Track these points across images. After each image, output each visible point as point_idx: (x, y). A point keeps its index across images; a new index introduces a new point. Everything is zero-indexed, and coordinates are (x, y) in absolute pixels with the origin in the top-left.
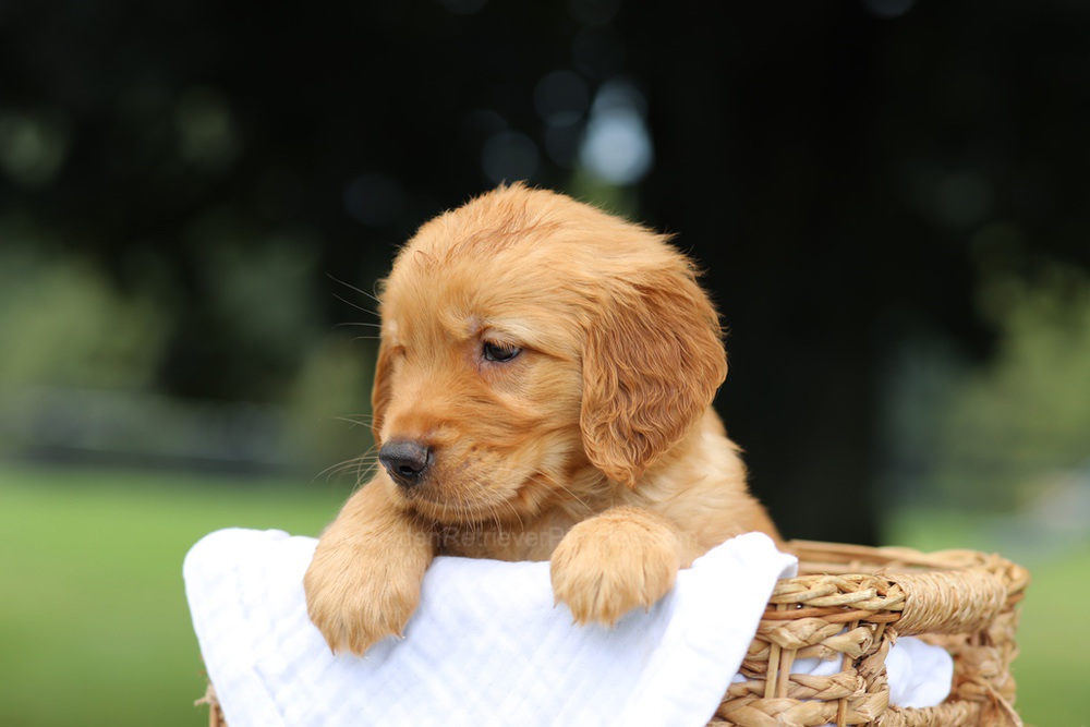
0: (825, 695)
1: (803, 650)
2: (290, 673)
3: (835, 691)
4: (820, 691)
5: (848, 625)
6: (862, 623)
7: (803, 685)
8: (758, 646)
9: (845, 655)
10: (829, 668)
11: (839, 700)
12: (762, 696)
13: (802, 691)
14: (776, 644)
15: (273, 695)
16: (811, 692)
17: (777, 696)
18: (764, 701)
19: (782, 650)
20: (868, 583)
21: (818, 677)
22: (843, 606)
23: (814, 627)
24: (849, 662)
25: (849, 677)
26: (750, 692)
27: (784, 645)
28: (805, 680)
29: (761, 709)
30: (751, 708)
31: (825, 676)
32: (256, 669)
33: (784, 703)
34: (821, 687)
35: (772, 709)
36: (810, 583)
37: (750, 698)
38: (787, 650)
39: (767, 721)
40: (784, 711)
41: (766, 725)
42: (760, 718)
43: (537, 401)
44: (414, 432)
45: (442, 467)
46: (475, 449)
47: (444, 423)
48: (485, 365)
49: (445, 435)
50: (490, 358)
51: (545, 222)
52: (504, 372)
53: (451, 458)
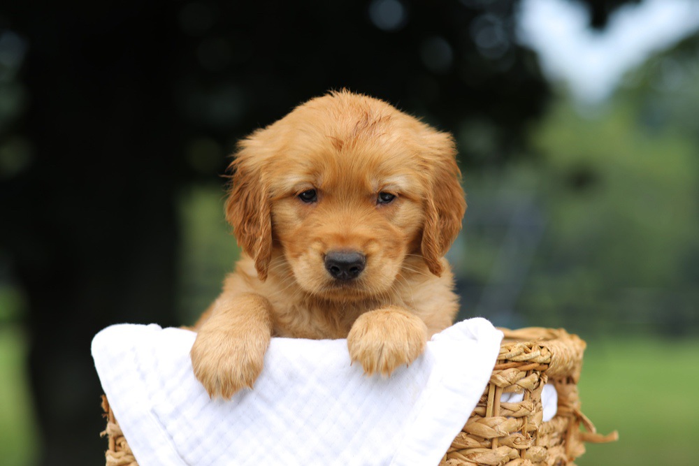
0: (516, 414)
1: (508, 389)
2: (177, 413)
3: (522, 412)
4: (514, 412)
6: (534, 370)
7: (505, 409)
9: (527, 390)
10: (518, 398)
11: (523, 417)
12: (484, 416)
13: (505, 412)
14: (494, 384)
15: (165, 427)
16: (510, 412)
17: (494, 415)
18: (487, 419)
19: (496, 388)
21: (513, 403)
23: (514, 373)
24: (528, 394)
25: (528, 403)
26: (478, 414)
27: (498, 385)
28: (506, 406)
29: (485, 423)
30: (479, 424)
31: (517, 403)
32: (153, 411)
33: (498, 419)
34: (515, 409)
35: (491, 423)
37: (477, 418)
38: (499, 388)
39: (489, 431)
40: (499, 424)
41: (488, 433)
42: (485, 429)
43: (403, 227)
44: (357, 246)
45: (371, 268)
46: (384, 256)
47: (370, 241)
48: (379, 206)
49: (374, 248)
50: (381, 200)
51: (384, 115)
52: (388, 210)
53: (375, 262)
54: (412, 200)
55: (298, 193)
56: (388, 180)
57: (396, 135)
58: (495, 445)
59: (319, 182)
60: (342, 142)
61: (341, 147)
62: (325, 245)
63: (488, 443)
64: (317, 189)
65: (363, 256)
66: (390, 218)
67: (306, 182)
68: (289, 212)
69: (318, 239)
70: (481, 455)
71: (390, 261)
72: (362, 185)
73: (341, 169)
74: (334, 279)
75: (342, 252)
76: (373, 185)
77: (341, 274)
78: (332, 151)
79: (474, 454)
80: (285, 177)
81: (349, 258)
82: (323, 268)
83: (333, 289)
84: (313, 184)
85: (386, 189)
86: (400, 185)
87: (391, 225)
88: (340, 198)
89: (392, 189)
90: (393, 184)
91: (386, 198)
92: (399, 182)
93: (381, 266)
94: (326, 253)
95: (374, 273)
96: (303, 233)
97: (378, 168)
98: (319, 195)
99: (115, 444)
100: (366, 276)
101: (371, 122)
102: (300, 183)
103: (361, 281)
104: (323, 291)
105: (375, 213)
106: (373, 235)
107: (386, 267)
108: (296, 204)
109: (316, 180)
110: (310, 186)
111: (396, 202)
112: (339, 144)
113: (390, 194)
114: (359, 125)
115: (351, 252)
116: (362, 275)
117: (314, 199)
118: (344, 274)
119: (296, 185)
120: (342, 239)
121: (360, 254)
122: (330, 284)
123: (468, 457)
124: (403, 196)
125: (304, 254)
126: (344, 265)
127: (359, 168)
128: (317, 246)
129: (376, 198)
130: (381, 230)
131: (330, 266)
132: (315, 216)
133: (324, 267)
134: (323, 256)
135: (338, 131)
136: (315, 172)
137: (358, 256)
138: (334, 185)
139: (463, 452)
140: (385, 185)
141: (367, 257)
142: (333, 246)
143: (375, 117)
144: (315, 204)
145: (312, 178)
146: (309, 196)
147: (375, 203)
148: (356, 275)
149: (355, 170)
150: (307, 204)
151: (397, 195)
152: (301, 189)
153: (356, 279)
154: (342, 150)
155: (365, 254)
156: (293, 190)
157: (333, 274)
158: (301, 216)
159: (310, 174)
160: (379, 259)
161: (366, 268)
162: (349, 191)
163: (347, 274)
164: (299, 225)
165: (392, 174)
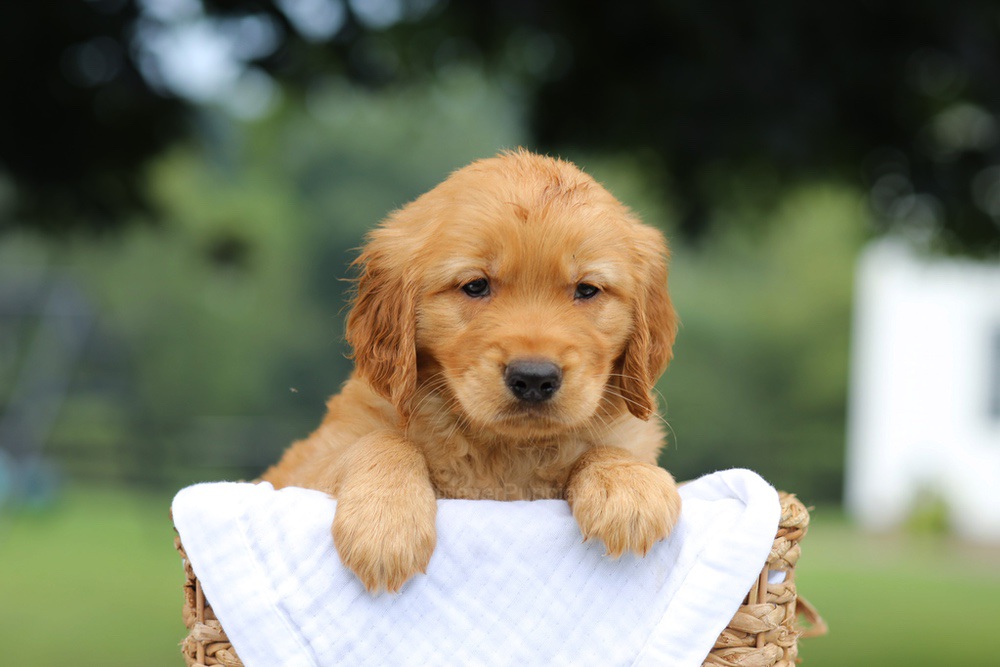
0: (780, 600)
15: (298, 628)
32: (281, 606)
41: (755, 626)
43: (608, 333)
44: (551, 355)
45: (570, 386)
46: (586, 373)
47: (570, 348)
48: (577, 301)
49: (573, 358)
50: (578, 295)
51: (580, 182)
53: (574, 379)
54: (621, 298)
55: (462, 284)
57: (599, 209)
58: (761, 642)
59: (493, 268)
60: (527, 212)
61: (526, 218)
62: (505, 353)
63: (751, 640)
64: (489, 278)
65: (558, 368)
66: (593, 320)
67: (474, 269)
68: (448, 312)
69: (496, 345)
70: (744, 656)
71: (593, 382)
72: (555, 271)
73: (526, 248)
74: (518, 401)
75: (531, 361)
77: (528, 393)
78: (515, 223)
79: (735, 656)
80: (445, 262)
82: (501, 386)
83: (515, 416)
84: (483, 271)
86: (607, 275)
87: (593, 329)
88: (525, 289)
89: (595, 281)
90: (598, 273)
91: (586, 291)
92: (605, 270)
93: (582, 386)
94: (507, 363)
95: (573, 394)
98: (493, 286)
99: (206, 655)
100: (563, 399)
101: (564, 189)
102: (466, 270)
103: (555, 405)
104: (501, 418)
105: (574, 310)
106: (573, 342)
108: (460, 300)
109: (489, 266)
110: (480, 275)
111: (600, 299)
112: (523, 214)
113: (592, 287)
114: (548, 191)
115: (542, 361)
116: (558, 395)
117: (484, 293)
119: (459, 273)
120: (529, 343)
121: (555, 365)
122: (511, 408)
123: (728, 660)
124: (609, 291)
125: (472, 367)
126: (534, 379)
127: (552, 246)
128: (494, 354)
129: (573, 291)
130: (582, 335)
131: (513, 380)
133: (503, 383)
134: (503, 367)
135: (521, 197)
136: (488, 253)
137: (553, 367)
138: (516, 272)
139: (720, 652)
140: (586, 274)
141: (565, 370)
142: (517, 353)
143: (568, 184)
144: (486, 299)
145: (482, 263)
146: (478, 288)
147: (571, 297)
148: (549, 395)
149: (546, 250)
150: (475, 300)
151: (601, 289)
152: (466, 278)
153: (549, 401)
154: (528, 221)
155: (561, 365)
156: (455, 280)
157: (517, 393)
158: (466, 317)
159: (480, 256)
160: (580, 375)
161: (563, 387)
162: (539, 280)
163: (537, 394)
164: (462, 329)
165: (596, 258)
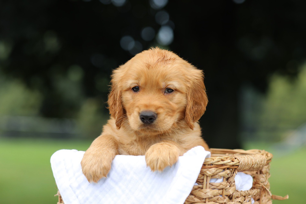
0: (219, 188)
1: (213, 176)
2: (79, 187)
3: (221, 187)
4: (217, 187)
5: (224, 169)
6: (228, 169)
7: (213, 185)
8: (201, 175)
9: (224, 177)
10: (220, 181)
11: (222, 189)
12: (202, 188)
13: (213, 187)
14: (206, 175)
15: (75, 193)
16: (215, 187)
17: (206, 188)
18: (203, 190)
19: (207, 176)
20: (229, 158)
21: (217, 183)
22: (223, 164)
23: (215, 170)
24: (225, 179)
25: (225, 183)
26: (199, 187)
27: (208, 175)
29: (202, 192)
30: (199, 192)
31: (219, 183)
32: (70, 186)
33: (208, 190)
34: (218, 186)
35: (205, 192)
36: (214, 159)
37: (199, 189)
38: (208, 176)
39: (204, 195)
40: (208, 192)
42: (202, 194)
43: (177, 104)
44: (153, 109)
45: (159, 119)
46: (166, 115)
47: (159, 107)
48: (165, 94)
49: (160, 111)
50: (167, 92)
52: (170, 96)
53: (162, 116)
54: (181, 93)
55: (132, 88)
56: (169, 83)
57: (176, 65)
58: (207, 201)
59: (140, 83)
60: (150, 65)
62: (140, 109)
63: (204, 200)
64: (139, 86)
65: (155, 114)
66: (171, 100)
67: (135, 83)
68: (128, 96)
69: (138, 107)
71: (169, 117)
72: (157, 84)
74: (143, 124)
75: (146, 111)
76: (163, 85)
77: (146, 121)
78: (145, 69)
80: (127, 81)
81: (149, 114)
82: (139, 119)
83: (143, 128)
84: (137, 84)
85: (169, 87)
86: (176, 85)
87: (171, 103)
88: (148, 90)
89: (172, 87)
90: (172, 85)
91: (169, 91)
92: (175, 84)
93: (164, 119)
94: (140, 112)
96: (133, 105)
97: (165, 77)
98: (140, 89)
99: (61, 200)
101: (166, 59)
102: (133, 84)
103: (155, 125)
105: (163, 96)
106: (161, 106)
107: (167, 119)
108: (132, 93)
109: (139, 82)
110: (136, 85)
111: (174, 93)
112: (149, 66)
113: (170, 89)
115: (150, 111)
116: (155, 122)
117: (138, 91)
118: (147, 121)
119: (131, 84)
120: (146, 106)
121: (154, 113)
122: (142, 126)
124: (176, 90)
125: (133, 113)
126: (147, 117)
127: (157, 76)
129: (164, 91)
130: (165, 104)
131: (141, 117)
132: (138, 97)
134: (139, 113)
135: (149, 61)
136: (138, 79)
138: (146, 84)
140: (168, 85)
141: (157, 114)
142: (143, 109)
144: (138, 92)
145: (137, 81)
146: (136, 89)
147: (164, 92)
148: (152, 122)
149: (155, 78)
150: (135, 93)
151: (174, 89)
152: (133, 86)
153: (153, 124)
154: (150, 68)
155: (156, 113)
156: (130, 87)
157: (143, 121)
158: (133, 98)
159: (136, 79)
160: (163, 116)
161: (157, 119)
162: (152, 86)
163: (148, 121)
164: (132, 101)
165: (171, 80)
